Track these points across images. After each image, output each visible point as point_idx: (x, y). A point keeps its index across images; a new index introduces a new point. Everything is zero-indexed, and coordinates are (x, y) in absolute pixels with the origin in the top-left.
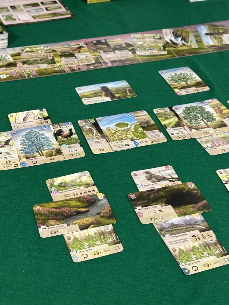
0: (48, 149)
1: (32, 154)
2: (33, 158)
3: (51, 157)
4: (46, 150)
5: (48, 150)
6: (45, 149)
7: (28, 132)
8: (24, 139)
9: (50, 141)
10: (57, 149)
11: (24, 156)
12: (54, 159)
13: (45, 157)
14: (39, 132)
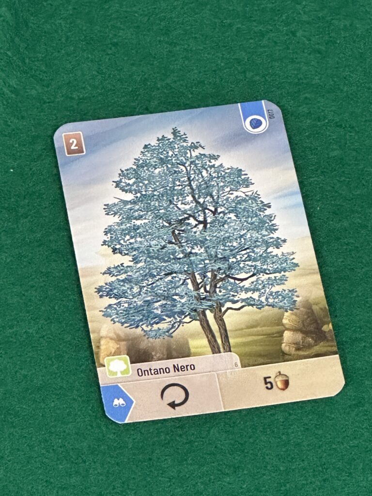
0: (256, 295)
1: (164, 326)
2: (170, 357)
3: (271, 370)
4: (249, 302)
5: (260, 306)
6: (243, 295)
7: (154, 142)
8: (125, 203)
9: (275, 235)
10: (308, 306)
11: (118, 339)
12: (286, 383)
13: (235, 358)
14: (215, 158)
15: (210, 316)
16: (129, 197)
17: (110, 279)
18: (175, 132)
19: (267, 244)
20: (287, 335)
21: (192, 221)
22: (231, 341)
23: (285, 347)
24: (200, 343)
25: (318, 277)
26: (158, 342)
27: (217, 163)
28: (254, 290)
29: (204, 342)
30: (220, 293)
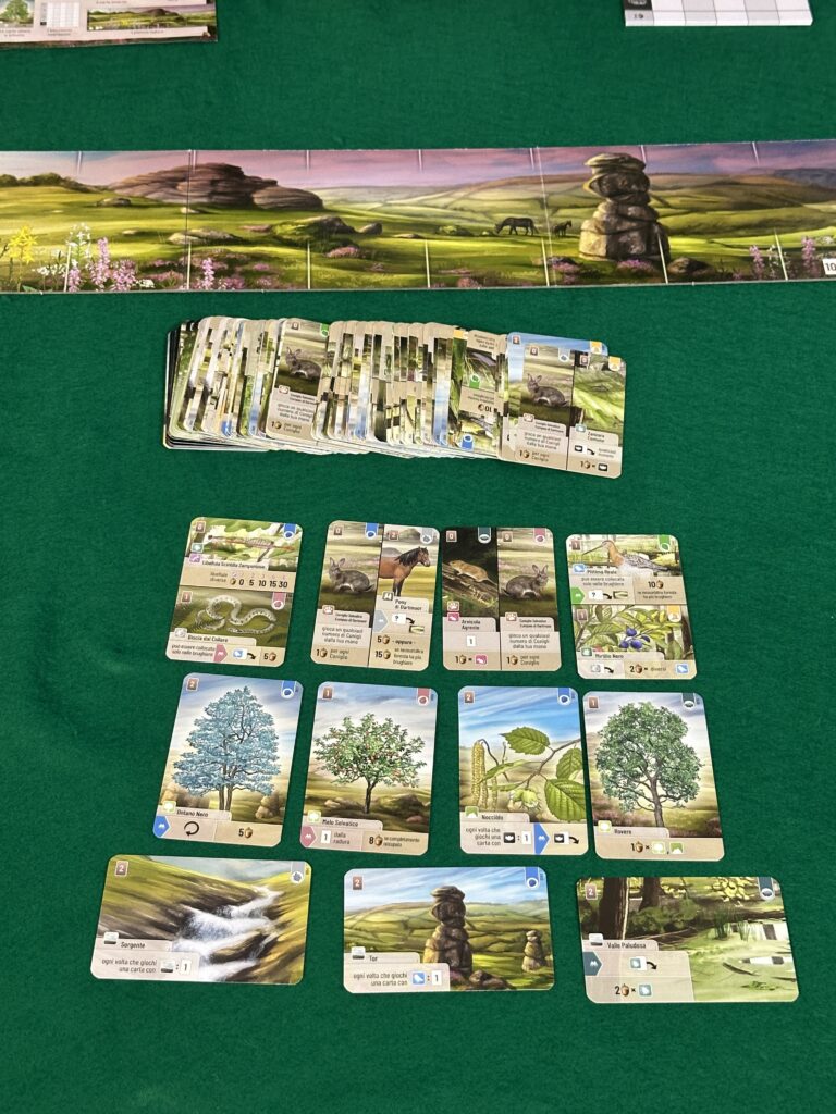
0: (253, 784)
1: (200, 790)
2: (197, 807)
3: (245, 826)
5: (253, 790)
6: (247, 782)
7: (233, 692)
8: (206, 720)
9: (275, 754)
10: (277, 795)
11: (175, 792)
12: (250, 835)
13: (230, 815)
14: (260, 706)
15: (226, 789)
16: (209, 718)
17: (183, 759)
18: (245, 689)
19: (269, 758)
20: (261, 808)
21: (236, 737)
22: (232, 805)
23: (257, 815)
24: (215, 803)
25: (288, 781)
26: (194, 797)
27: (260, 709)
28: (254, 781)
29: (218, 803)
30: (236, 778)
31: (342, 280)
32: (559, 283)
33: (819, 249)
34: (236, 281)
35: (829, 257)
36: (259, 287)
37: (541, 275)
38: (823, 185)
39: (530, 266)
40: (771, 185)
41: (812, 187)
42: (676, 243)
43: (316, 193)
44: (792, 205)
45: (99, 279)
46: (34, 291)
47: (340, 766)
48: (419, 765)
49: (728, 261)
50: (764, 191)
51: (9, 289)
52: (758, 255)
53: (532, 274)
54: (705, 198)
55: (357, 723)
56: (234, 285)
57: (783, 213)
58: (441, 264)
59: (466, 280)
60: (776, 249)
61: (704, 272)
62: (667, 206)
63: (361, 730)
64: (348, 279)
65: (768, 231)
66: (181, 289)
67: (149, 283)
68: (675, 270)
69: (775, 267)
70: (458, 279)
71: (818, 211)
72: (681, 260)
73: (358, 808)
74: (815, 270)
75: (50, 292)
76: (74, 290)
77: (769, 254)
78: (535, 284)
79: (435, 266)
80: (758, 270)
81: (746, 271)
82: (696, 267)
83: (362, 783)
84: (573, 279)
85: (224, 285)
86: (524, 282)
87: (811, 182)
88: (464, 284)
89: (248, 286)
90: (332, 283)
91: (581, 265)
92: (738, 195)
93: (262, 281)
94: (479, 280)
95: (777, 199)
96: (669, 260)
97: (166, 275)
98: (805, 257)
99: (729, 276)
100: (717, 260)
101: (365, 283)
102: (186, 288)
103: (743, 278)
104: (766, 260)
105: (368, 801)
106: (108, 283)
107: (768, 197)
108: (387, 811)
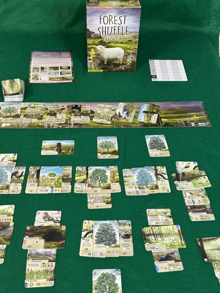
31: (98, 126)
32: (140, 127)
33: (190, 121)
34: (78, 126)
35: (193, 123)
36: (82, 127)
37: (137, 125)
38: (191, 110)
39: (135, 124)
40: (181, 109)
41: (189, 110)
42: (163, 120)
43: (93, 110)
44: (185, 113)
45: (51, 126)
46: (38, 128)
47: (102, 147)
48: (115, 146)
49: (173, 123)
50: (180, 111)
51: (34, 127)
52: (179, 122)
53: (135, 125)
54: (168, 112)
55: (104, 142)
56: (77, 127)
57: (183, 115)
58: (118, 123)
59: (122, 126)
60: (182, 121)
61: (169, 125)
62: (161, 113)
63: (105, 142)
64: (99, 126)
65: (181, 118)
66: (67, 127)
67: (61, 126)
68: (163, 125)
69: (182, 124)
70: (121, 126)
71: (190, 114)
72: (164, 123)
73: (106, 153)
74: (190, 125)
75: (42, 128)
76: (46, 128)
77: (181, 122)
78: (136, 127)
79: (116, 123)
80: (179, 125)
81: (176, 125)
82: (167, 124)
83: (106, 149)
84: (143, 126)
85: (75, 127)
86: (133, 126)
87: (188, 109)
88: (122, 127)
89: (80, 127)
90: (96, 127)
91: (145, 124)
92: (175, 111)
93: (83, 126)
94: (125, 126)
95: (182, 112)
96: (161, 123)
97: (64, 125)
98: (188, 123)
99: (173, 126)
100: (171, 123)
101: (103, 127)
102: (68, 127)
103: (176, 126)
104: (180, 123)
105: (108, 152)
106: (53, 126)
107: (180, 112)
108: (111, 153)
